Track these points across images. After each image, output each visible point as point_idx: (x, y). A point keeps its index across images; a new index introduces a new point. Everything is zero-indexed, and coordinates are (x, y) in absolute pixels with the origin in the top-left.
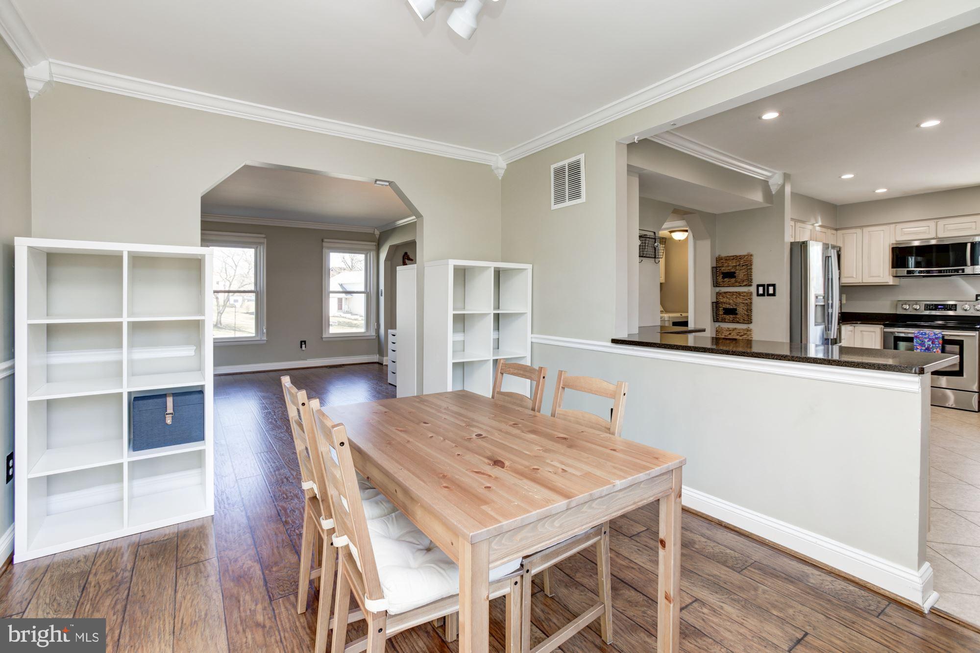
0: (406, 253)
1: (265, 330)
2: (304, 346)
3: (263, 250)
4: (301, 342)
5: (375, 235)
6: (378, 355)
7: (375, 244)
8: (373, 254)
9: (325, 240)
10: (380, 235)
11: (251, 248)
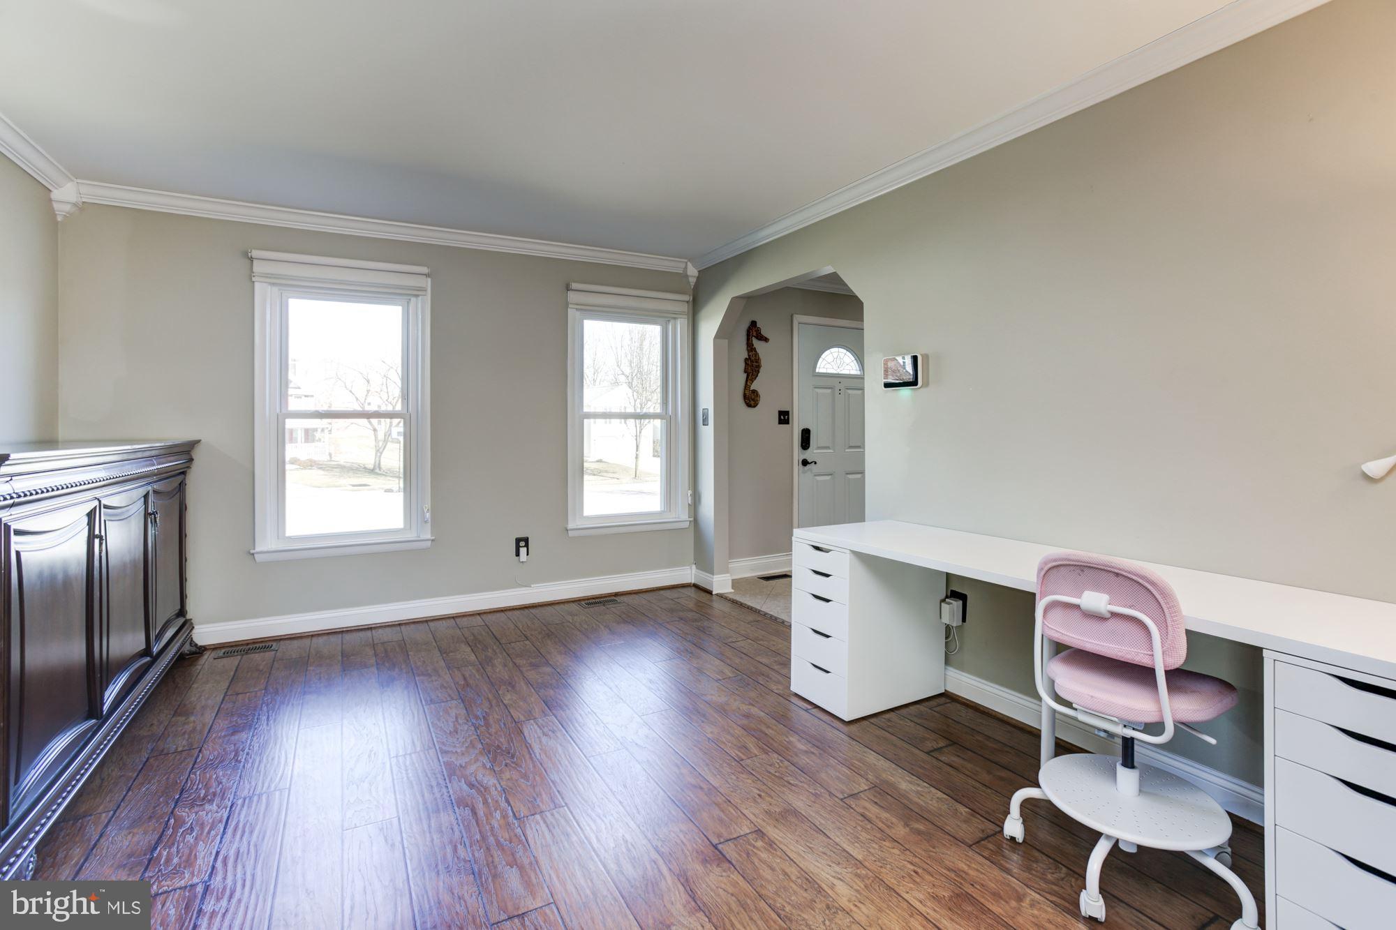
0: (754, 324)
1: (428, 515)
2: (523, 551)
3: (423, 306)
4: (518, 541)
5: (687, 276)
6: (694, 567)
7: (686, 298)
8: (681, 325)
9: (574, 286)
10: (698, 278)
11: (396, 305)
